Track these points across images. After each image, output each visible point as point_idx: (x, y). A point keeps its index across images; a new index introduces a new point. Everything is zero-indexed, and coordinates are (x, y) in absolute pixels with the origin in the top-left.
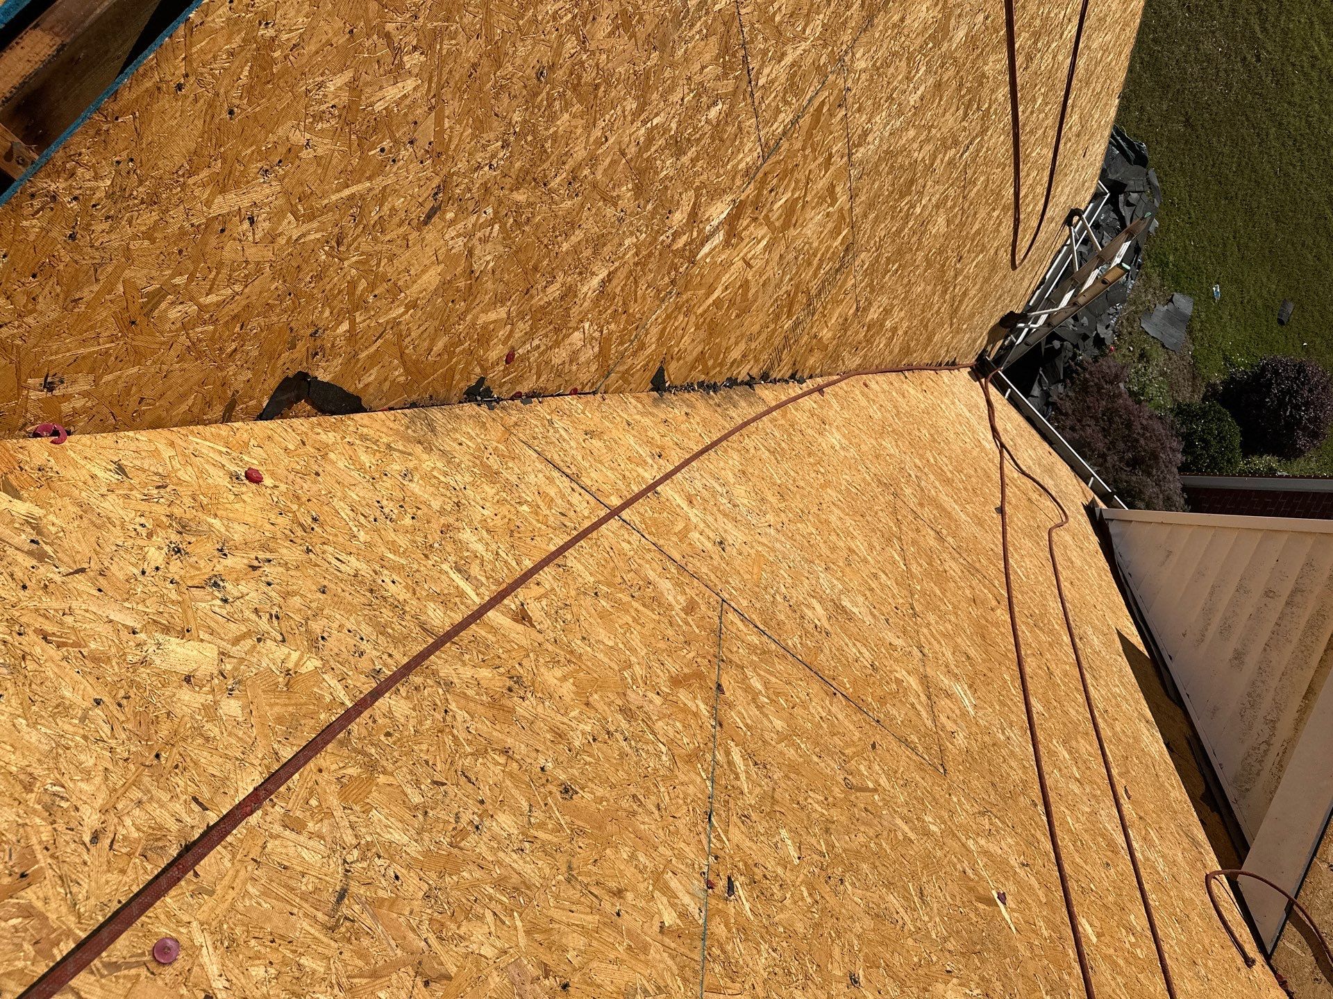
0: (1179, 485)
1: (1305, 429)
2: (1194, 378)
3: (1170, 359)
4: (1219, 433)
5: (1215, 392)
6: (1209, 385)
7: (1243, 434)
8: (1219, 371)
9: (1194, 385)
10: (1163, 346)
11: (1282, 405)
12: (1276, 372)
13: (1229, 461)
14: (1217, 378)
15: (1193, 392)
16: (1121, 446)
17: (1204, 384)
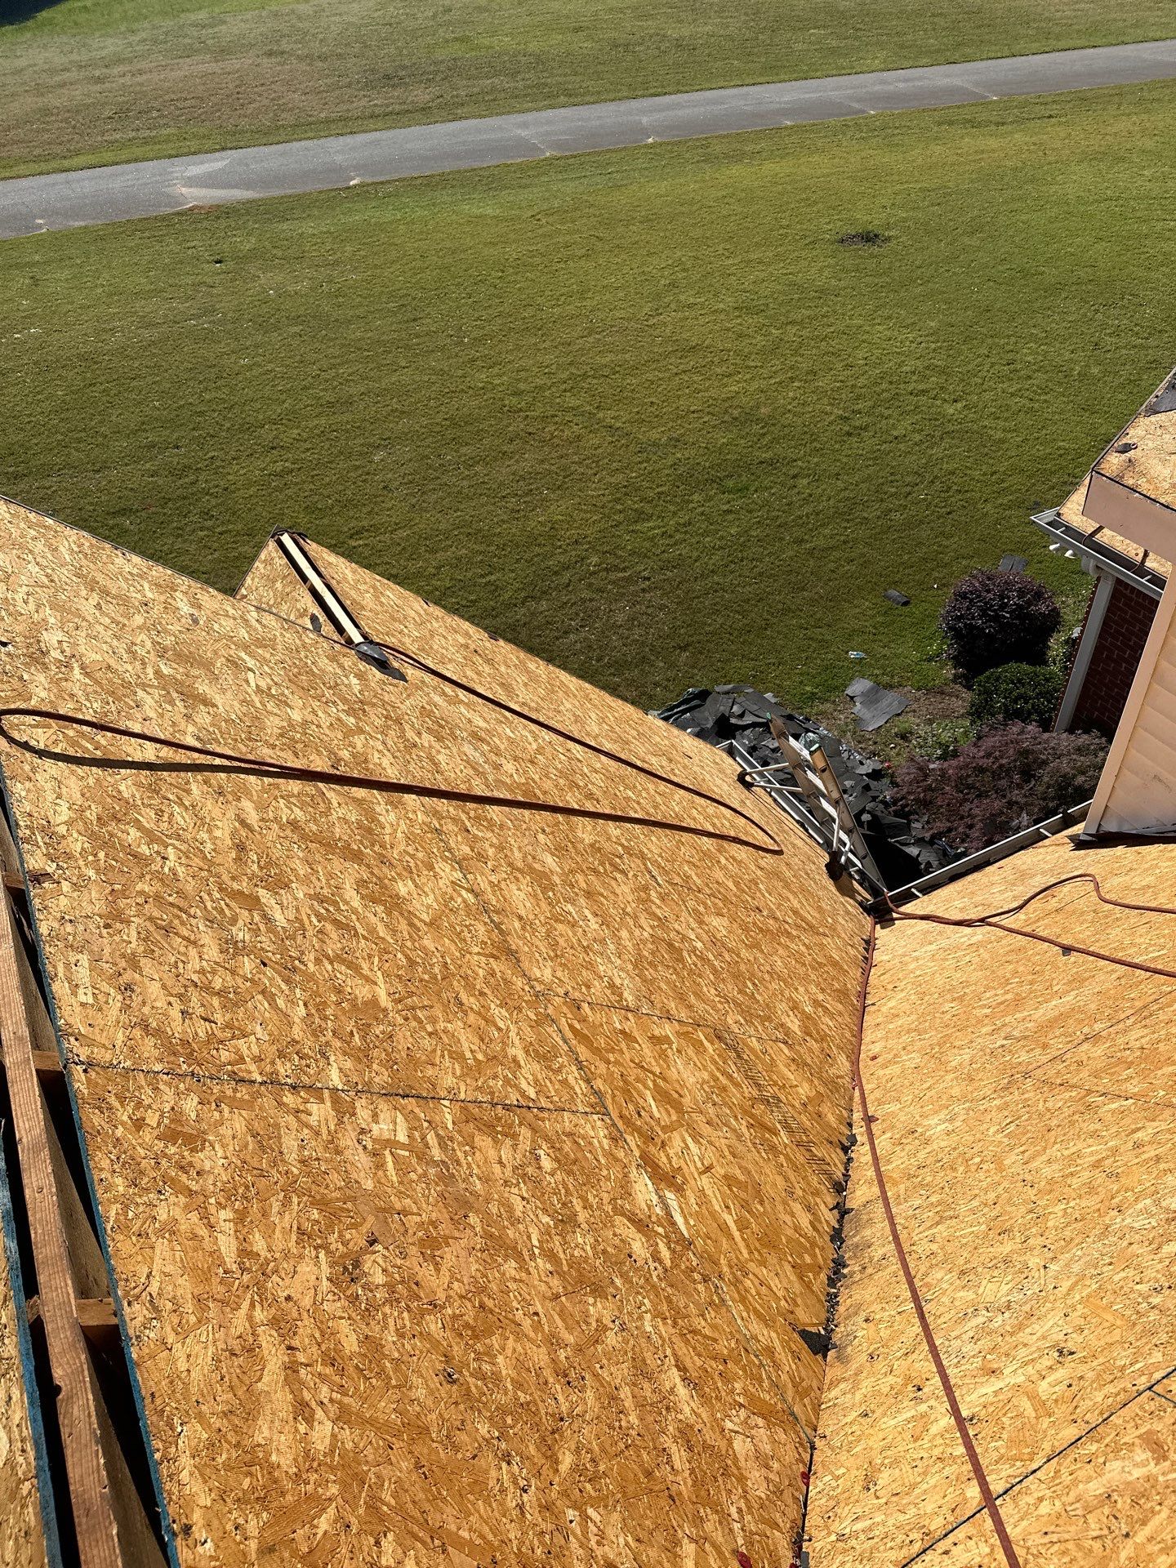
0: (1065, 735)
1: (1029, 603)
2: (942, 693)
3: (914, 711)
4: (1013, 683)
5: (963, 676)
6: (954, 681)
7: (1019, 660)
8: (942, 669)
9: (950, 695)
10: (899, 715)
11: (997, 618)
12: (958, 618)
13: (1047, 680)
14: (949, 672)
15: (957, 697)
16: (1004, 783)
17: (952, 685)
